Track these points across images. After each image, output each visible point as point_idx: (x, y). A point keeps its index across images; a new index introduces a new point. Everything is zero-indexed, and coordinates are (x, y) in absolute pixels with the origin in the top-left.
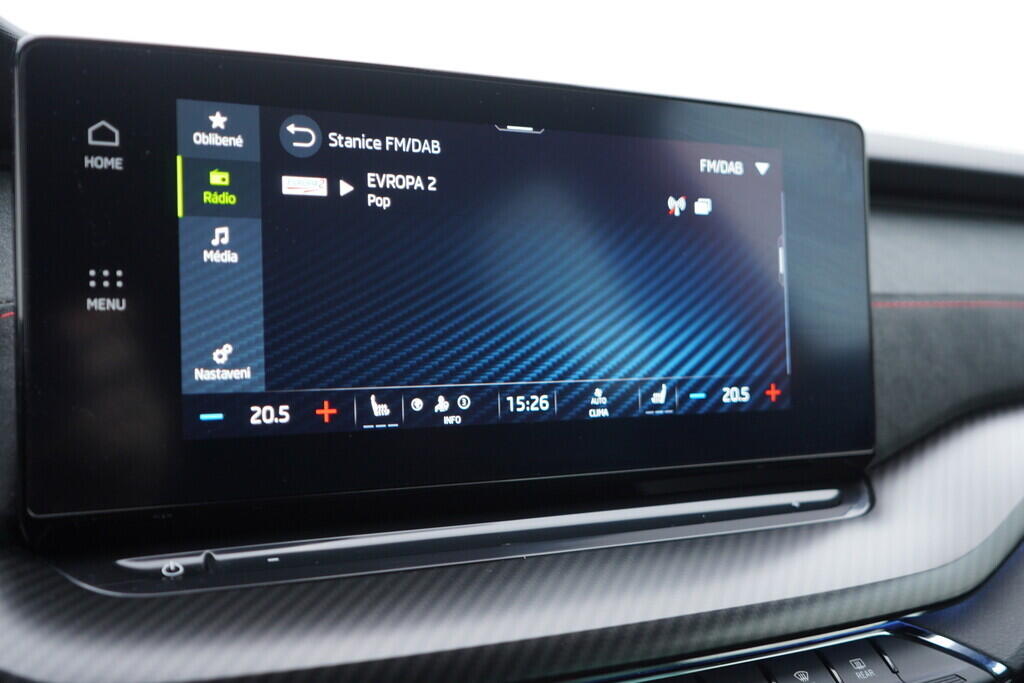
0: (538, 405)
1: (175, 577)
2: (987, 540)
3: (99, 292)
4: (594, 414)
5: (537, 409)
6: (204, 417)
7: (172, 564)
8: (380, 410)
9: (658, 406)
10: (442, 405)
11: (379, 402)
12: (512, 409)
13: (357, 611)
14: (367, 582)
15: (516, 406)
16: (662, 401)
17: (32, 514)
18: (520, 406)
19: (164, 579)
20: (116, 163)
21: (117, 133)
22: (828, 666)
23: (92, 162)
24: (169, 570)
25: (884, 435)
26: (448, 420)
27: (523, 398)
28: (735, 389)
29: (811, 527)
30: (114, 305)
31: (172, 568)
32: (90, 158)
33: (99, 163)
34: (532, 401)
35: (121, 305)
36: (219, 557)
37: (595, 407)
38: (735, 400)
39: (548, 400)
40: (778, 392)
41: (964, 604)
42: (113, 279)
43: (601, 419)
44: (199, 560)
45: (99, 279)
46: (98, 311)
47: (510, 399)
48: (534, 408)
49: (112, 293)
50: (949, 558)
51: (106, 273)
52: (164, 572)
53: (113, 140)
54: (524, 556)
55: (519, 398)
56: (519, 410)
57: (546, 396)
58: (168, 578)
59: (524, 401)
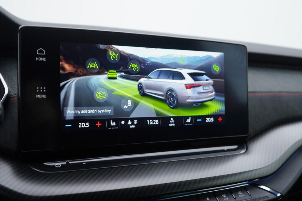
0: (155, 123)
1: (59, 168)
2: (277, 160)
3: (39, 93)
4: (170, 125)
5: (155, 124)
6: (66, 126)
7: (58, 164)
8: (113, 124)
9: (188, 123)
10: (130, 123)
11: (113, 122)
12: (148, 124)
13: (106, 177)
14: (109, 169)
15: (149, 123)
16: (189, 122)
17: (22, 151)
18: (151, 123)
19: (56, 168)
20: (44, 59)
21: (44, 51)
22: (232, 194)
23: (38, 59)
24: (57, 166)
25: (251, 131)
26: (131, 127)
27: (151, 121)
28: (210, 118)
29: (229, 156)
30: (43, 96)
31: (58, 165)
32: (37, 58)
33: (40, 59)
34: (154, 122)
35: (45, 96)
36: (70, 163)
37: (171, 123)
38: (209, 121)
39: (158, 121)
40: (221, 119)
41: (271, 177)
42: (43, 89)
43: (173, 126)
44: (65, 163)
45: (40, 89)
46: (39, 98)
47: (148, 121)
48: (154, 123)
49: (43, 93)
50: (266, 165)
51: (41, 88)
52: (56, 166)
53: (44, 53)
54: (151, 163)
55: (150, 121)
56: (150, 124)
57: (157, 120)
58: (57, 168)
59: (152, 122)
